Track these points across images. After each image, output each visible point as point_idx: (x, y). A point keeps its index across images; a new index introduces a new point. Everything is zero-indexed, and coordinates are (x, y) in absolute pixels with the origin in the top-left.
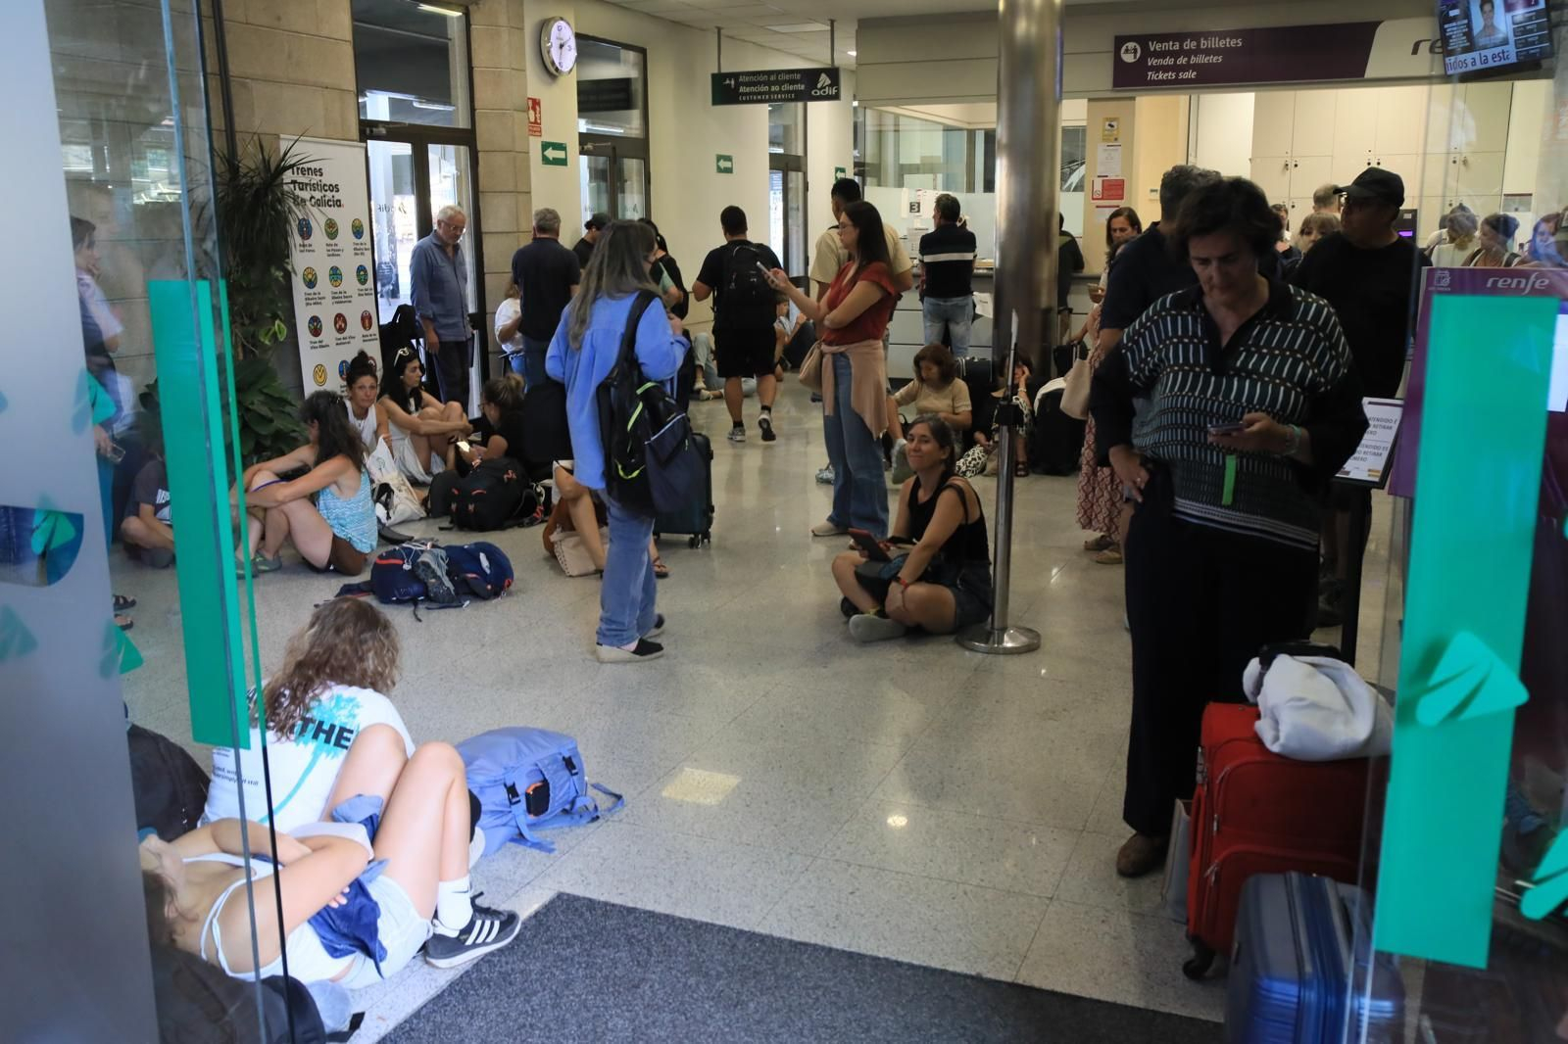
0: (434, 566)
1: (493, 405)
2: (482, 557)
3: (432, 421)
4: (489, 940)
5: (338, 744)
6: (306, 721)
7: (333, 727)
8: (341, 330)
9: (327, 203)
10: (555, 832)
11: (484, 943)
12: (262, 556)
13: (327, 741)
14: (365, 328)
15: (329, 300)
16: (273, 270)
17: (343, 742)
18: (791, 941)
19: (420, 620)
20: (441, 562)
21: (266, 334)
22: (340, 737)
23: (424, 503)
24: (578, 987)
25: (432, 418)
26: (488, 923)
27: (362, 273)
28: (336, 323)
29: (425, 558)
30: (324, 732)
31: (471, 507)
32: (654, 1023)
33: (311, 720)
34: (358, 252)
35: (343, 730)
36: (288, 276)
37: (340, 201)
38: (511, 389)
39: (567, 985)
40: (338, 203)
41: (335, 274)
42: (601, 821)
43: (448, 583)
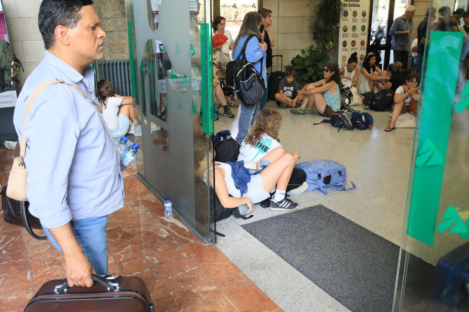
0: (346, 117)
1: (390, 72)
2: (363, 117)
3: (375, 76)
4: (286, 207)
5: (264, 151)
6: (258, 143)
7: (264, 146)
8: (353, 46)
9: (355, 6)
10: (331, 190)
11: (284, 208)
12: (308, 109)
13: (262, 149)
14: (361, 45)
15: (351, 36)
16: (333, 26)
17: (266, 151)
18: (373, 233)
19: (339, 132)
20: (349, 116)
21: (327, 45)
22: (265, 149)
23: (363, 100)
24: (307, 226)
25: (376, 75)
26: (287, 203)
27: (363, 28)
28: (352, 43)
29: (344, 114)
30: (262, 147)
31: (374, 103)
32: (318, 239)
33: (260, 143)
34: (363, 21)
35: (266, 147)
36: (338, 28)
37: (359, 5)
38: (397, 67)
39: (304, 224)
40: (358, 6)
41: (354, 28)
42: (345, 191)
43: (350, 123)
